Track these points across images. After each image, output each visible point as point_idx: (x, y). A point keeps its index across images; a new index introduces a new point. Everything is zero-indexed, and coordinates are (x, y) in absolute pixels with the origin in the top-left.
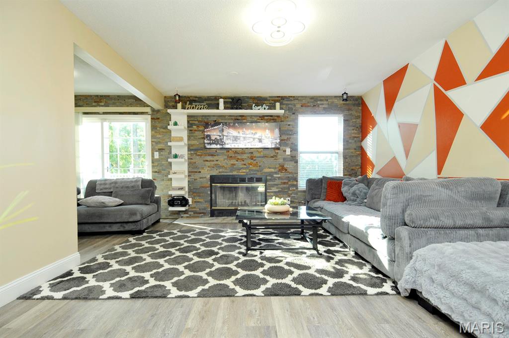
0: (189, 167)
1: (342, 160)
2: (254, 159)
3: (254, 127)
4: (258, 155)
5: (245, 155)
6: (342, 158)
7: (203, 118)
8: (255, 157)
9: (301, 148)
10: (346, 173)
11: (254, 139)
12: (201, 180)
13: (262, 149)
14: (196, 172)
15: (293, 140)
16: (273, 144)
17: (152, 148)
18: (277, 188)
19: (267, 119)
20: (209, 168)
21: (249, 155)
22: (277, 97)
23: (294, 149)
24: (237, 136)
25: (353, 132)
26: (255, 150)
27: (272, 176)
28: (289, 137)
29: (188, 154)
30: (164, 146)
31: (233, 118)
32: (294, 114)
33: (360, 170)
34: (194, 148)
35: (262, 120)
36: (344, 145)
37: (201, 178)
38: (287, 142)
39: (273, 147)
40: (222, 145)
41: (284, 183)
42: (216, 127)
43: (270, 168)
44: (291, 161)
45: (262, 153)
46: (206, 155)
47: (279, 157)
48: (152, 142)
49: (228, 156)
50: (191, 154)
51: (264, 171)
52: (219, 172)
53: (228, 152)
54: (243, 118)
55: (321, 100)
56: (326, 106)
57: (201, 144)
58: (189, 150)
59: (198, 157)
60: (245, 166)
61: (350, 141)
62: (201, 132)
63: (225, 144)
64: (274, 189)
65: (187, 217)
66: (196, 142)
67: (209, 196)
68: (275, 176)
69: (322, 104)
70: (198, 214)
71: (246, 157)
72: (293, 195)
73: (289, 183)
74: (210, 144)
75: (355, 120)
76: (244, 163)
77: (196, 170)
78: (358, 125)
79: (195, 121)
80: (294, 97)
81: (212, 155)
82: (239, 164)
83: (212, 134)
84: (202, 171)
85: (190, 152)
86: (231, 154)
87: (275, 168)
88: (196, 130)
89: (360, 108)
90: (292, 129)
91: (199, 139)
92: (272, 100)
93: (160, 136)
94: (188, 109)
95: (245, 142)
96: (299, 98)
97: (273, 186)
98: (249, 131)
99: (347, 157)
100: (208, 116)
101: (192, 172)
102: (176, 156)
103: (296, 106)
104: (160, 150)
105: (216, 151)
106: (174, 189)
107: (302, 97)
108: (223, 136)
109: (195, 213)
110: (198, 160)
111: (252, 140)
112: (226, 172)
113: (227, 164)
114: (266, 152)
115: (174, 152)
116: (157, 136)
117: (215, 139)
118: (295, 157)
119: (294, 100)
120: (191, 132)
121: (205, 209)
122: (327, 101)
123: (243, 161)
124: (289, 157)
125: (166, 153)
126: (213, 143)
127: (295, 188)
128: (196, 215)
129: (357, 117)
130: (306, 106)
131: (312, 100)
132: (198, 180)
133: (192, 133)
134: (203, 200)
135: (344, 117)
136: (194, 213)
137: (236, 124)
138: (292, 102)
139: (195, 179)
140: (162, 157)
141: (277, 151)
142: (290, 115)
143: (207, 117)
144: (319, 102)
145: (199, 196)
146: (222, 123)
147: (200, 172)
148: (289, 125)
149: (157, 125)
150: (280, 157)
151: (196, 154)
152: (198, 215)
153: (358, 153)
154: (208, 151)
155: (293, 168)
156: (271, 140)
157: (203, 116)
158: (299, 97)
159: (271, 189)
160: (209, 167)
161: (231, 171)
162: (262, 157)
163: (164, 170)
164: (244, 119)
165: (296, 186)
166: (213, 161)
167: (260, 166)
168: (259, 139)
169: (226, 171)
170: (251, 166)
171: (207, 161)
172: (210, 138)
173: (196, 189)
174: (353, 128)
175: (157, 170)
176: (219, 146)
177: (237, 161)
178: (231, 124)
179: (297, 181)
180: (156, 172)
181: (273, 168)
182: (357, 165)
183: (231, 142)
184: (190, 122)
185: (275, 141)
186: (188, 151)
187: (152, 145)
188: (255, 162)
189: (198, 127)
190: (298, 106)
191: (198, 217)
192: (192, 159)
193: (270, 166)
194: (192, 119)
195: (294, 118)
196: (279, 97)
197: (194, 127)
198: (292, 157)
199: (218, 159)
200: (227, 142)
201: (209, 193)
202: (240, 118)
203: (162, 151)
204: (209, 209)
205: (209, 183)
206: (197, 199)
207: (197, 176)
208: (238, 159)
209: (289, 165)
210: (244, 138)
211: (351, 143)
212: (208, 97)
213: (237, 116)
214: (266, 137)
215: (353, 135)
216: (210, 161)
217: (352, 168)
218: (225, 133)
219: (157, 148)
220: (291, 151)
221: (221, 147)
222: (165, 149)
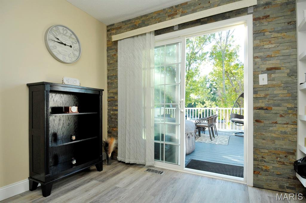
17: (254, 69)
30: (278, 61)
48: (255, 58)
93: (270, 46)
104: (270, 70)
116: (266, 46)
125: (283, 75)
140: (275, 82)
149: (263, 28)
163: (279, 105)
175: (263, 105)
180: (261, 108)
187: (255, 63)
203: (274, 73)
219: (264, 67)
222: (282, 68)
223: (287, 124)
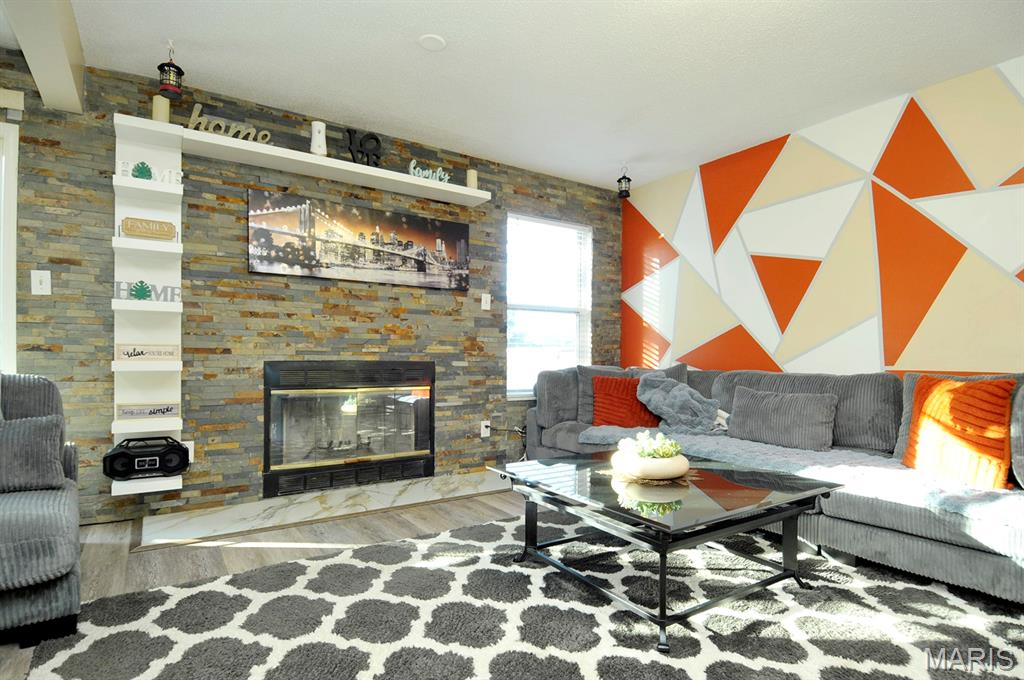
0: (185, 334)
1: (590, 330)
2: (402, 316)
3: (405, 226)
4: (413, 305)
5: (375, 303)
6: (590, 324)
7: (242, 171)
8: (404, 311)
9: (513, 296)
10: (597, 360)
11: (405, 259)
12: (229, 377)
13: (423, 292)
14: (212, 351)
15: (496, 273)
16: (453, 279)
17: (19, 255)
18: (460, 397)
19: (436, 211)
20: (262, 340)
21: (389, 305)
22: (461, 155)
23: (499, 297)
24: (355, 246)
25: (608, 268)
26: (406, 290)
27: (448, 365)
28: (488, 263)
29: (184, 287)
30: (77, 248)
31: (344, 190)
32: (498, 207)
33: (619, 351)
34: (205, 268)
35: (423, 209)
36: (593, 296)
37: (230, 371)
38: (484, 278)
39: (453, 286)
40: (310, 267)
41: (477, 384)
42: (289, 209)
43: (442, 343)
44: (492, 326)
45: (422, 302)
46: (250, 297)
47: (465, 313)
48: (21, 228)
49: (326, 303)
50: (194, 288)
51: (427, 351)
52: (298, 353)
53: (327, 289)
54: (373, 194)
55: (553, 187)
56: (563, 202)
57: (230, 256)
58: (186, 272)
59: (219, 300)
60: (378, 336)
61: (603, 288)
62: (234, 218)
63: (319, 265)
64: (454, 400)
65: (175, 510)
66: (214, 248)
67: (262, 430)
68: (455, 364)
69: (555, 196)
70: (217, 495)
71: (378, 310)
72: (495, 414)
73: (488, 383)
74: (270, 260)
75: (611, 244)
76: (374, 325)
77: (213, 345)
78: (616, 255)
79: (213, 177)
80: (498, 164)
81: (273, 298)
82: (358, 329)
83: (277, 229)
84: (236, 348)
85: (188, 283)
86: (334, 296)
87: (454, 344)
88: (213, 210)
89: (620, 219)
90: (495, 245)
91: (223, 238)
92: (450, 162)
93: (59, 211)
94: (197, 128)
95: (378, 265)
96: (509, 171)
97: (449, 390)
98: (392, 235)
99: (600, 322)
100: (262, 169)
101: (197, 350)
102: (141, 292)
103: (504, 191)
104: (59, 264)
105: (287, 286)
106: (129, 413)
107: (514, 168)
108: (314, 239)
109: (208, 489)
110: (222, 311)
111: (398, 261)
112: (318, 353)
113: (324, 328)
114: (434, 298)
115: (125, 275)
116: (50, 210)
117: (288, 245)
118: (501, 316)
119: (499, 172)
120: (194, 211)
121: (243, 475)
122: (565, 190)
123: (372, 320)
124: (488, 316)
125: (86, 278)
126: (279, 260)
127: (500, 396)
128: (210, 498)
129: (615, 238)
130: (523, 194)
131: (536, 183)
132: (220, 377)
133: (198, 216)
134: (237, 445)
135: (594, 233)
136: (204, 493)
137: (355, 211)
138: (496, 178)
139: (207, 377)
140: (67, 292)
141: (460, 299)
142: (491, 210)
143: (257, 173)
144: (549, 190)
145: (225, 432)
146: (309, 199)
147: (227, 351)
148: (488, 234)
150: (467, 314)
151: (213, 289)
152: (219, 497)
153: (616, 315)
154: (259, 282)
155: (496, 345)
156: (448, 267)
157: (242, 165)
158: (509, 167)
159: (445, 401)
160: (260, 334)
161: (337, 351)
162: (426, 312)
163: (76, 342)
164: (376, 200)
165: (503, 389)
166: (275, 316)
167: (417, 337)
168: (417, 262)
169: (319, 349)
170: (392, 336)
171: (253, 314)
172: (269, 240)
173: (212, 408)
174: (608, 260)
175: (40, 341)
176: (297, 271)
177: (354, 320)
178: (340, 208)
179: (505, 378)
181: (450, 345)
182: (614, 342)
183: (339, 262)
184: (192, 177)
185: (460, 271)
186: (184, 277)
187: (22, 242)
188: (403, 326)
189: (222, 198)
190: (508, 190)
191: (220, 503)
192: (195, 305)
193: (444, 339)
194: (199, 168)
195: (500, 218)
196: (465, 156)
197: (207, 196)
198: (494, 315)
199: (293, 310)
200: (324, 260)
201: (261, 419)
202: (362, 193)
203: (68, 271)
204: (260, 474)
205: (262, 387)
206: (217, 443)
207: (217, 364)
208: (357, 313)
209: (486, 337)
210: (377, 253)
211: (604, 292)
212: (261, 108)
213: (354, 186)
214: (436, 258)
215: (608, 276)
216: (265, 315)
217: (607, 347)
218: (320, 232)
219: (44, 254)
220: (492, 301)
221: (306, 272)
222: (84, 263)
223: (95, 380)
